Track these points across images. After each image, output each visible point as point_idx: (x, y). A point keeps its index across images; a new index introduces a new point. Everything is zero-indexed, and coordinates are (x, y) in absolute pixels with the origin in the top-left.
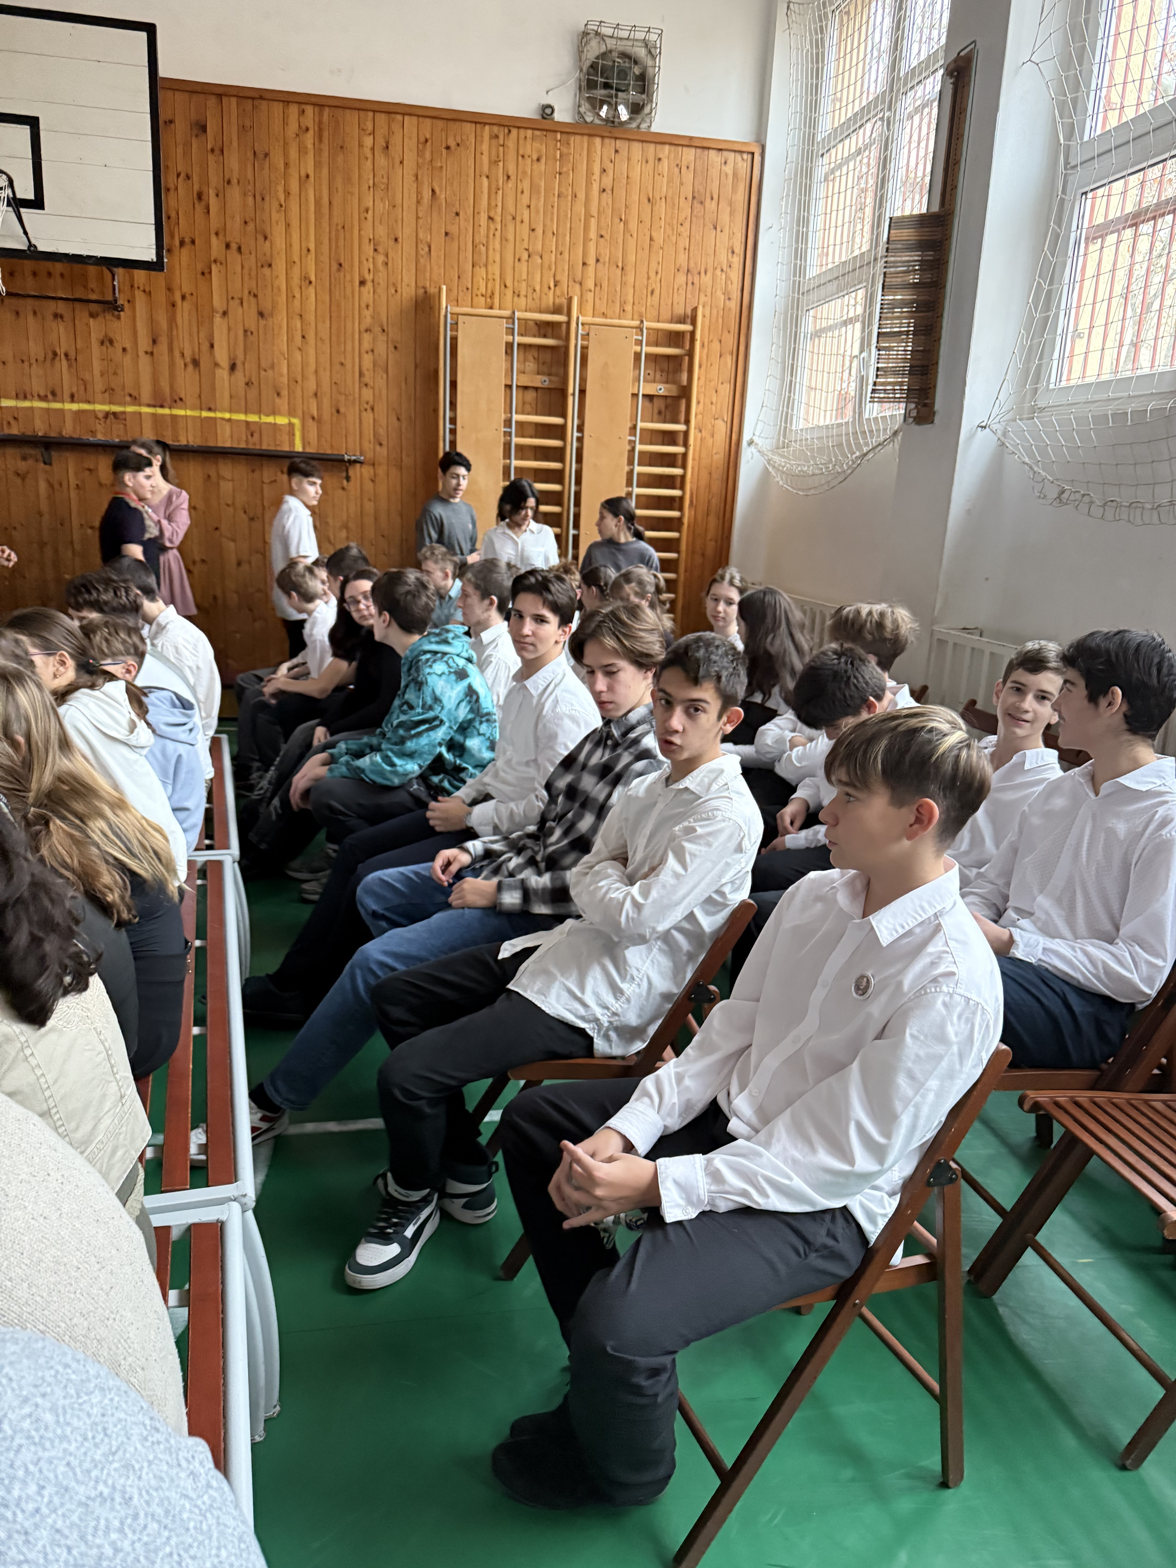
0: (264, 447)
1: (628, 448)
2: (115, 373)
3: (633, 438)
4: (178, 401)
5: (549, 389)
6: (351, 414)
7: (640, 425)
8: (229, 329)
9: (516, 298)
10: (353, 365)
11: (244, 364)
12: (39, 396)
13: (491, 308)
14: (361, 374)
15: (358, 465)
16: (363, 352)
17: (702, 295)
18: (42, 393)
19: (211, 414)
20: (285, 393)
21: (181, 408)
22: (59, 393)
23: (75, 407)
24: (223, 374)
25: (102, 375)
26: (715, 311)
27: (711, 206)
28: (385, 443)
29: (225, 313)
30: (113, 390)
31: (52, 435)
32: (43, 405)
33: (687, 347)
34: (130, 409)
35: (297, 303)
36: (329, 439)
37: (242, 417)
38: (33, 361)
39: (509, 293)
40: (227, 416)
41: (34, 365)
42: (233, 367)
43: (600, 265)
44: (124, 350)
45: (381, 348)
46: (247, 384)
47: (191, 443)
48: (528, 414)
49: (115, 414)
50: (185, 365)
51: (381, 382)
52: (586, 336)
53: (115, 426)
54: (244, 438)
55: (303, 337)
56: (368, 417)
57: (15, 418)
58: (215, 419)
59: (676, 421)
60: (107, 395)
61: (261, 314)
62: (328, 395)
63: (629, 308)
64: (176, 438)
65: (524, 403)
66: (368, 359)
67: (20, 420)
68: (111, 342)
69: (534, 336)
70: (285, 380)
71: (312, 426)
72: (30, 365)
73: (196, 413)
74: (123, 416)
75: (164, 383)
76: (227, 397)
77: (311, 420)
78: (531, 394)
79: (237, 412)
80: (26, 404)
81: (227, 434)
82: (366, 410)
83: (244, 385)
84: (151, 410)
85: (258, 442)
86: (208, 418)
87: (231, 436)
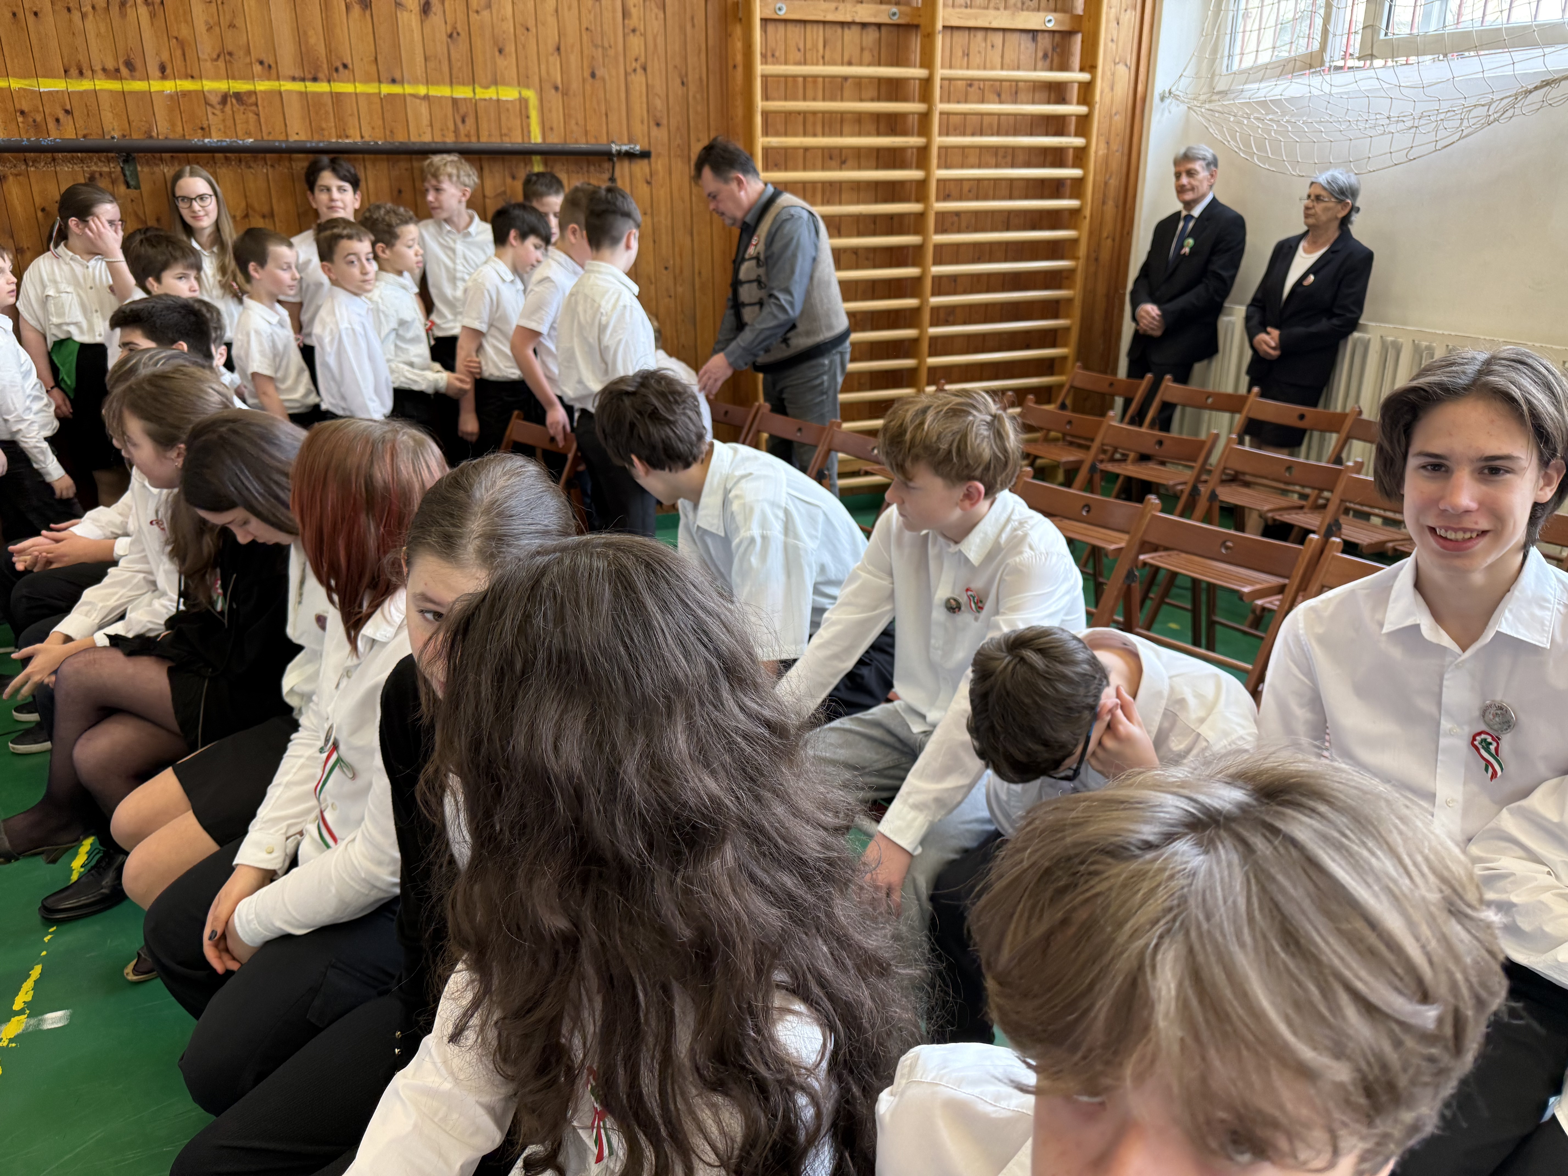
2: (232, 26)
4: (340, 69)
5: (898, 26)
6: (613, 79)
12: (104, 70)
14: (625, 14)
18: (110, 65)
19: (396, 89)
20: (510, 48)
21: (348, 81)
22: (138, 64)
23: (169, 86)
24: (409, 19)
25: (210, 29)
28: (665, 122)
30: (230, 54)
31: (135, 136)
32: (114, 85)
34: (262, 86)
36: (581, 122)
37: (443, 91)
38: (87, 8)
40: (422, 90)
41: (91, 17)
42: (426, 8)
46: (451, 36)
47: (367, 138)
48: (869, 65)
49: (238, 96)
50: (348, 8)
51: (655, 25)
53: (240, 117)
54: (452, 126)
56: (638, 81)
57: (67, 112)
58: (404, 96)
59: (1070, 67)
60: (221, 63)
62: (577, 47)
64: (342, 132)
65: (862, 49)
67: (76, 114)
70: (509, 26)
71: (555, 100)
72: (84, 16)
73: (371, 88)
74: (253, 99)
75: (316, 40)
76: (419, 59)
77: (553, 91)
78: (871, 36)
79: (437, 83)
80: (85, 85)
81: (425, 121)
82: (635, 70)
83: (444, 38)
84: (298, 86)
85: (473, 132)
86: (391, 96)
87: (431, 124)
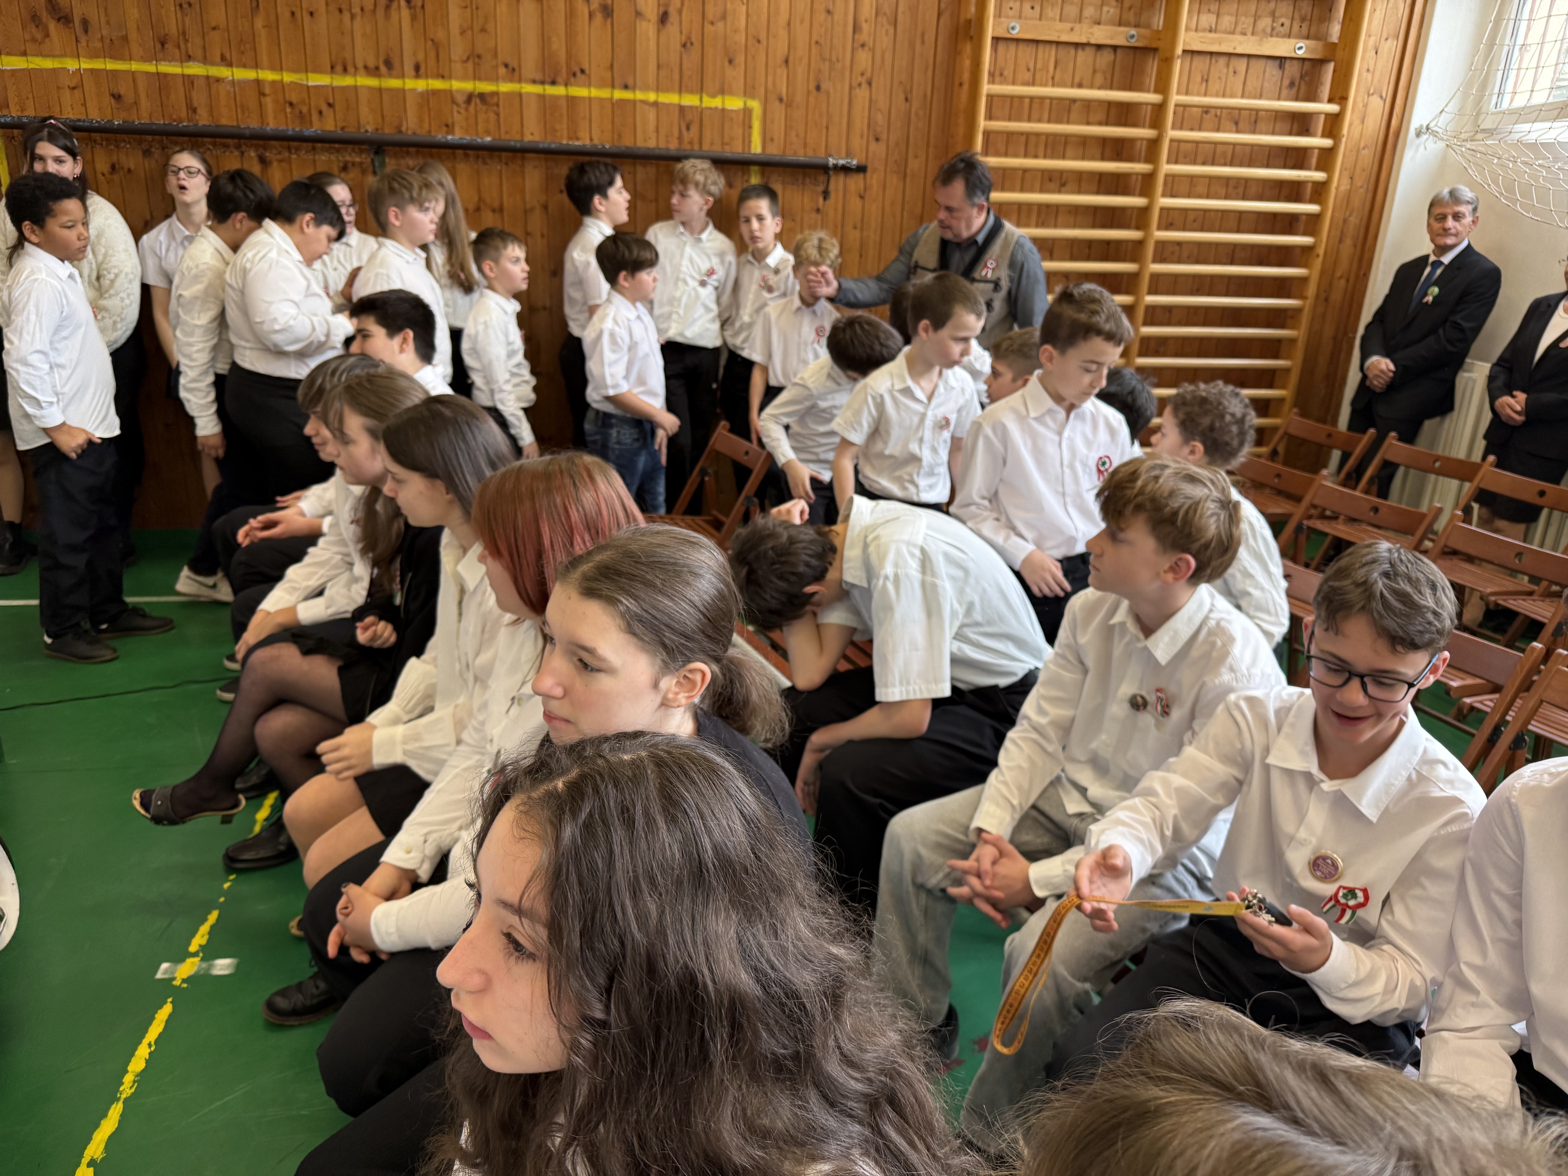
0: (705, 146)
2: (483, 30)
4: (578, 74)
5: (1135, 48)
6: (838, 93)
10: (846, 14)
11: (680, 12)
12: (366, 67)
14: (856, 28)
15: (844, 174)
18: (371, 63)
19: (627, 95)
20: (740, 59)
21: (584, 86)
22: (396, 62)
23: (421, 85)
24: (647, 29)
25: (463, 32)
28: (884, 136)
30: (479, 57)
31: (387, 131)
32: (373, 82)
34: (505, 87)
36: (802, 134)
37: (672, 98)
38: (356, 10)
40: (652, 97)
41: (359, 18)
42: (664, 18)
46: (684, 45)
47: (596, 141)
48: (1099, 88)
49: (482, 96)
50: (591, 15)
51: (884, 41)
53: (482, 117)
54: (675, 132)
56: (862, 94)
57: (330, 105)
58: (634, 102)
59: (1319, 98)
60: (470, 65)
62: (805, 61)
64: (573, 134)
65: (1094, 71)
67: (337, 107)
70: (741, 38)
71: (778, 111)
72: (353, 17)
73: (605, 93)
74: (495, 100)
75: (558, 45)
76: (652, 67)
77: (777, 103)
78: (1106, 57)
79: (667, 90)
80: (347, 81)
81: (651, 127)
82: (860, 85)
83: (678, 46)
84: (537, 89)
85: (696, 140)
86: (622, 101)
87: (657, 131)
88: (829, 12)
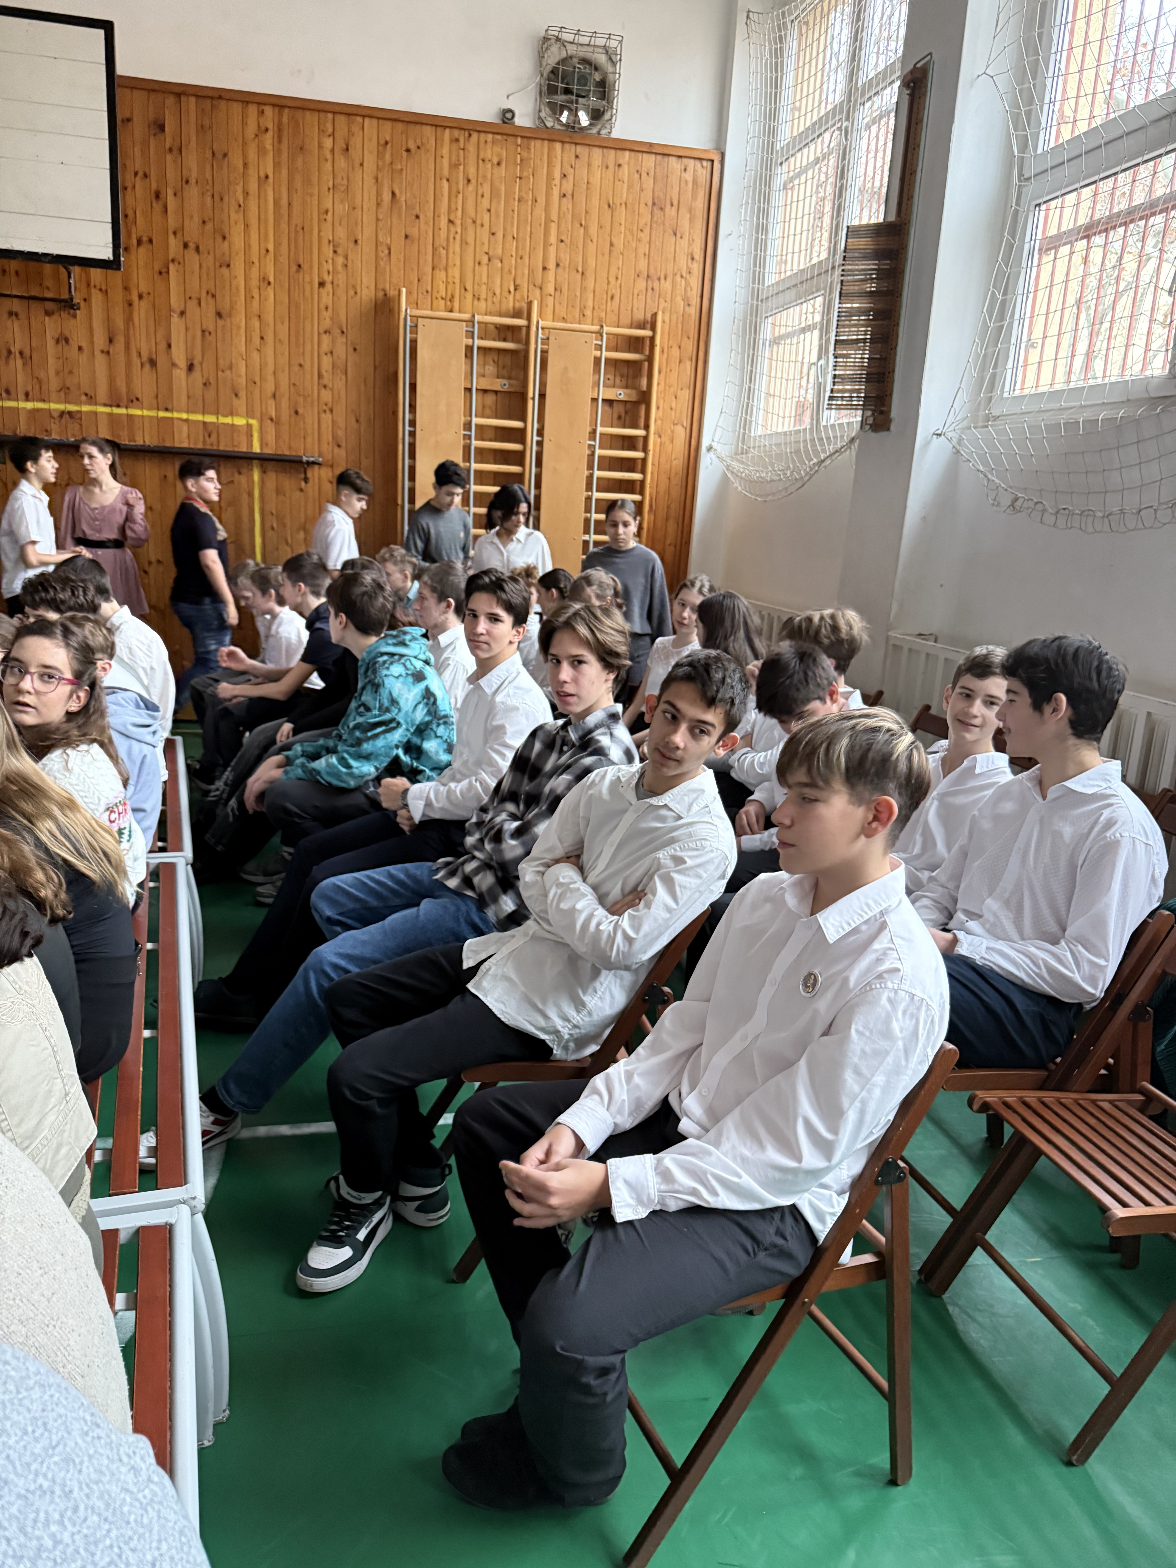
0: (222, 448)
1: (588, 452)
2: (71, 372)
3: (592, 443)
4: (134, 401)
6: (310, 416)
7: (599, 429)
8: (187, 329)
9: (476, 302)
10: (312, 367)
11: (201, 364)
13: (451, 311)
14: (320, 376)
15: (316, 467)
16: (322, 352)
17: (662, 300)
19: (168, 415)
20: (243, 394)
21: (138, 408)
22: (13, 390)
23: (29, 405)
24: (180, 374)
25: (57, 373)
26: (674, 316)
27: (671, 212)
28: (343, 444)
29: (182, 313)
30: (68, 389)
31: (6, 433)
33: (647, 352)
34: (85, 408)
35: (256, 303)
36: (287, 440)
37: (199, 417)
39: (469, 296)
40: (184, 416)
42: (191, 367)
43: (560, 270)
44: (80, 348)
45: (341, 350)
46: (205, 384)
47: (147, 443)
48: (488, 417)
49: (70, 413)
50: (142, 365)
51: (339, 383)
52: (546, 341)
53: (70, 426)
54: (201, 438)
55: (262, 338)
56: (327, 418)
58: (172, 419)
59: (635, 426)
60: (62, 393)
61: (219, 315)
62: (287, 395)
63: (588, 313)
64: (132, 438)
65: (484, 407)
66: (326, 361)
68: (67, 340)
69: (494, 340)
70: (243, 381)
71: (271, 428)
73: (153, 413)
74: (79, 416)
75: (121, 383)
76: (184, 398)
77: (269, 421)
78: (493, 398)
79: (194, 412)
81: (185, 434)
82: (325, 411)
83: (201, 385)
84: (107, 410)
85: (215, 443)
86: (165, 419)
87: (189, 437)
88: (301, 365)
